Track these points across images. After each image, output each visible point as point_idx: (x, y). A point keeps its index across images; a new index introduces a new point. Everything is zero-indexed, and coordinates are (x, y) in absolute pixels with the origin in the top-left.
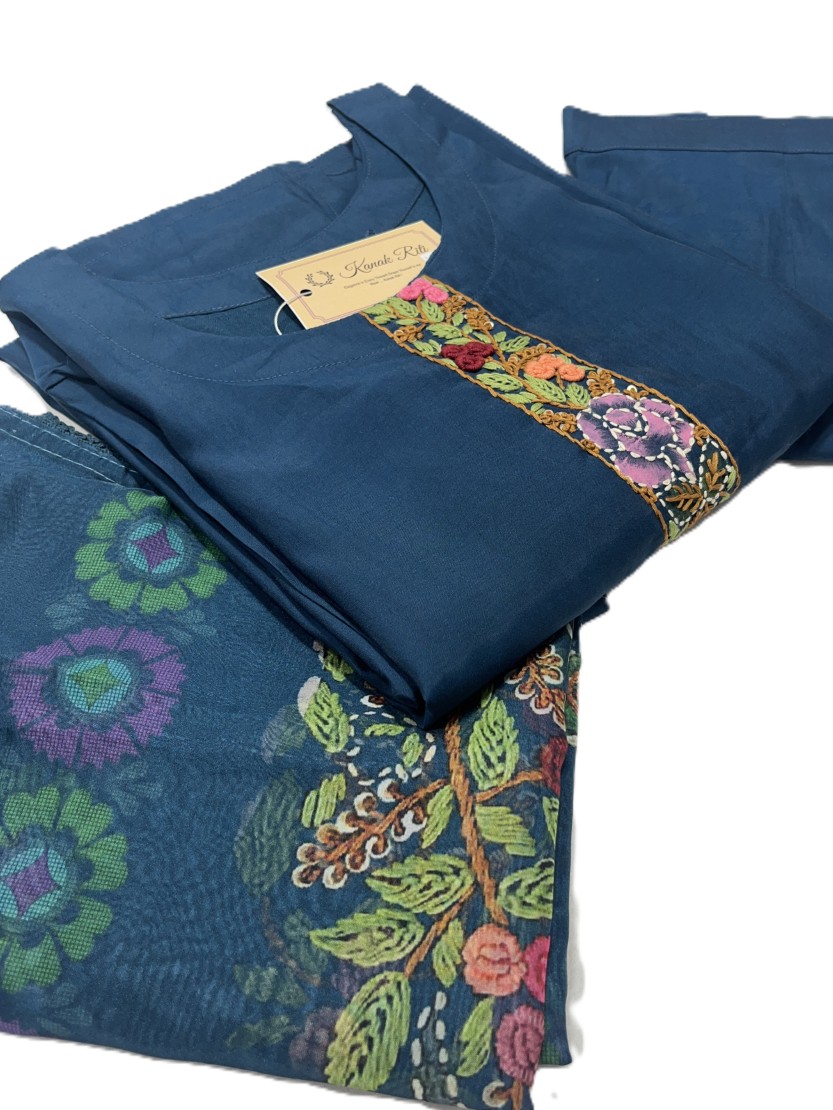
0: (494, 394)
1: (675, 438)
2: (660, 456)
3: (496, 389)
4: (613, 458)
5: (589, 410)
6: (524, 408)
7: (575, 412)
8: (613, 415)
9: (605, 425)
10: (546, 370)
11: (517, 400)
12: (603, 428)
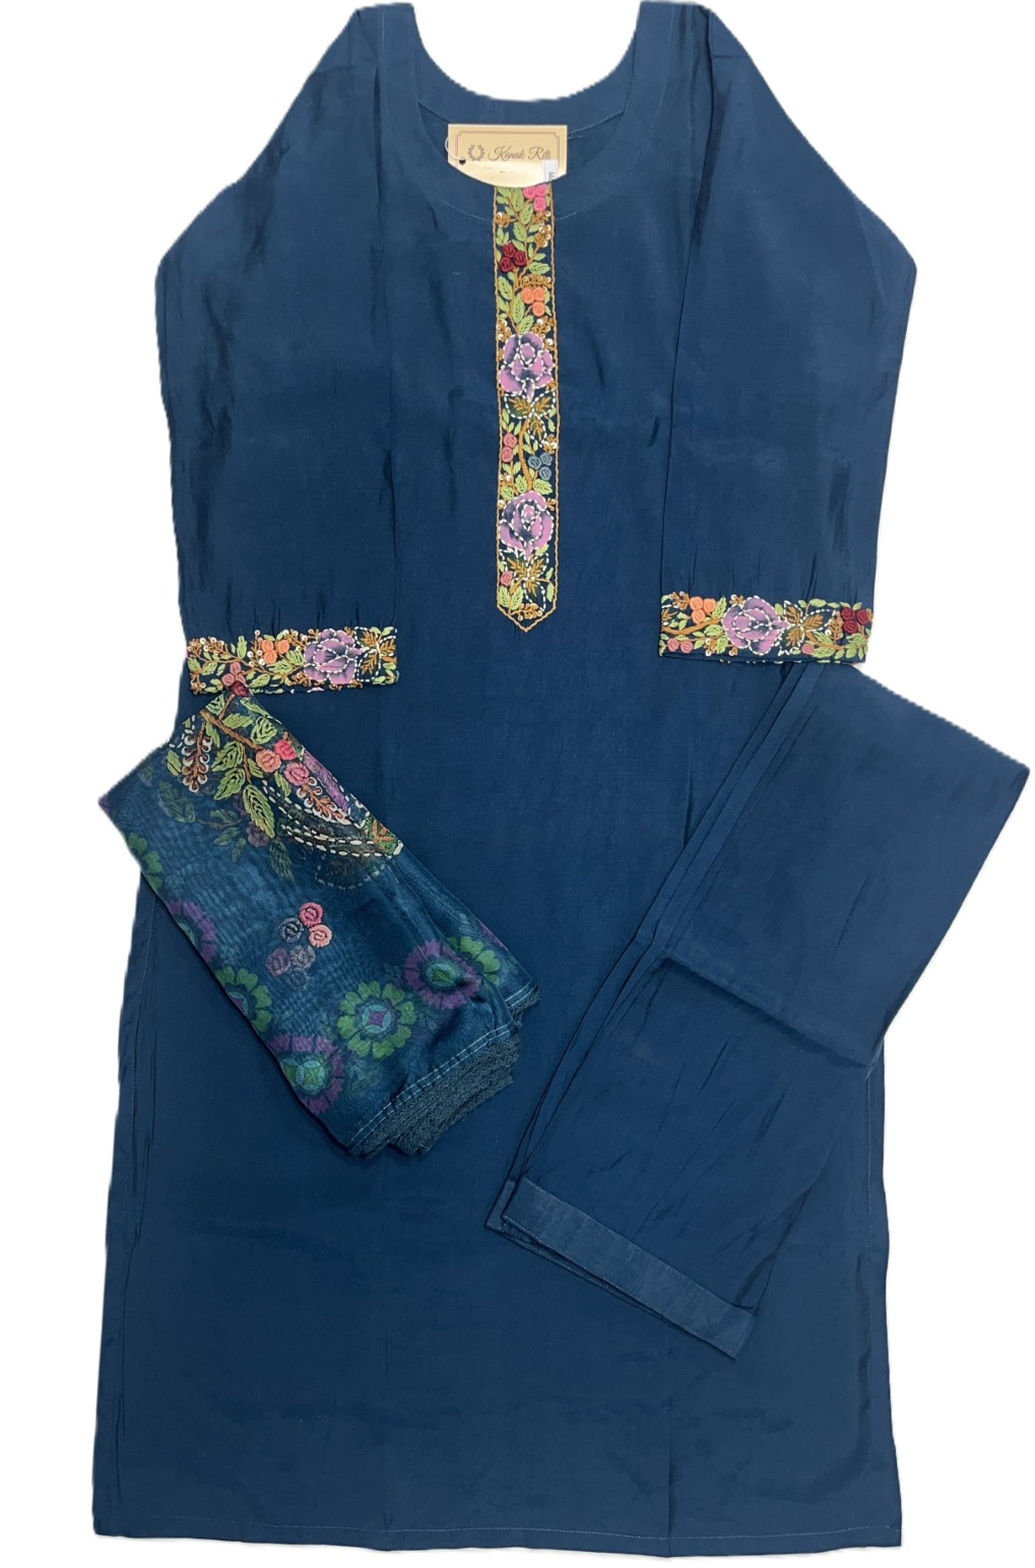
0: (496, 293)
1: (537, 379)
2: (523, 381)
3: (499, 292)
4: (503, 367)
5: (520, 337)
6: (498, 311)
7: (514, 332)
8: (526, 348)
9: (517, 350)
10: (529, 299)
11: (500, 305)
12: (515, 350)
